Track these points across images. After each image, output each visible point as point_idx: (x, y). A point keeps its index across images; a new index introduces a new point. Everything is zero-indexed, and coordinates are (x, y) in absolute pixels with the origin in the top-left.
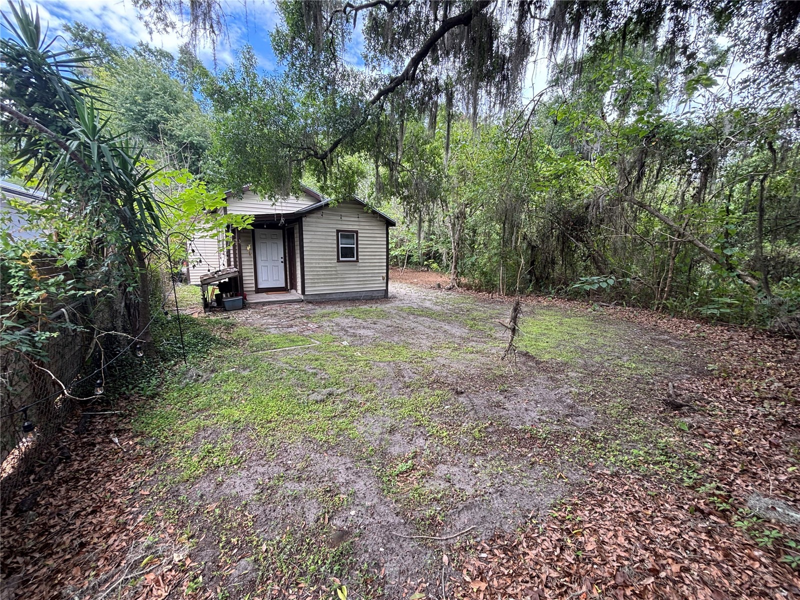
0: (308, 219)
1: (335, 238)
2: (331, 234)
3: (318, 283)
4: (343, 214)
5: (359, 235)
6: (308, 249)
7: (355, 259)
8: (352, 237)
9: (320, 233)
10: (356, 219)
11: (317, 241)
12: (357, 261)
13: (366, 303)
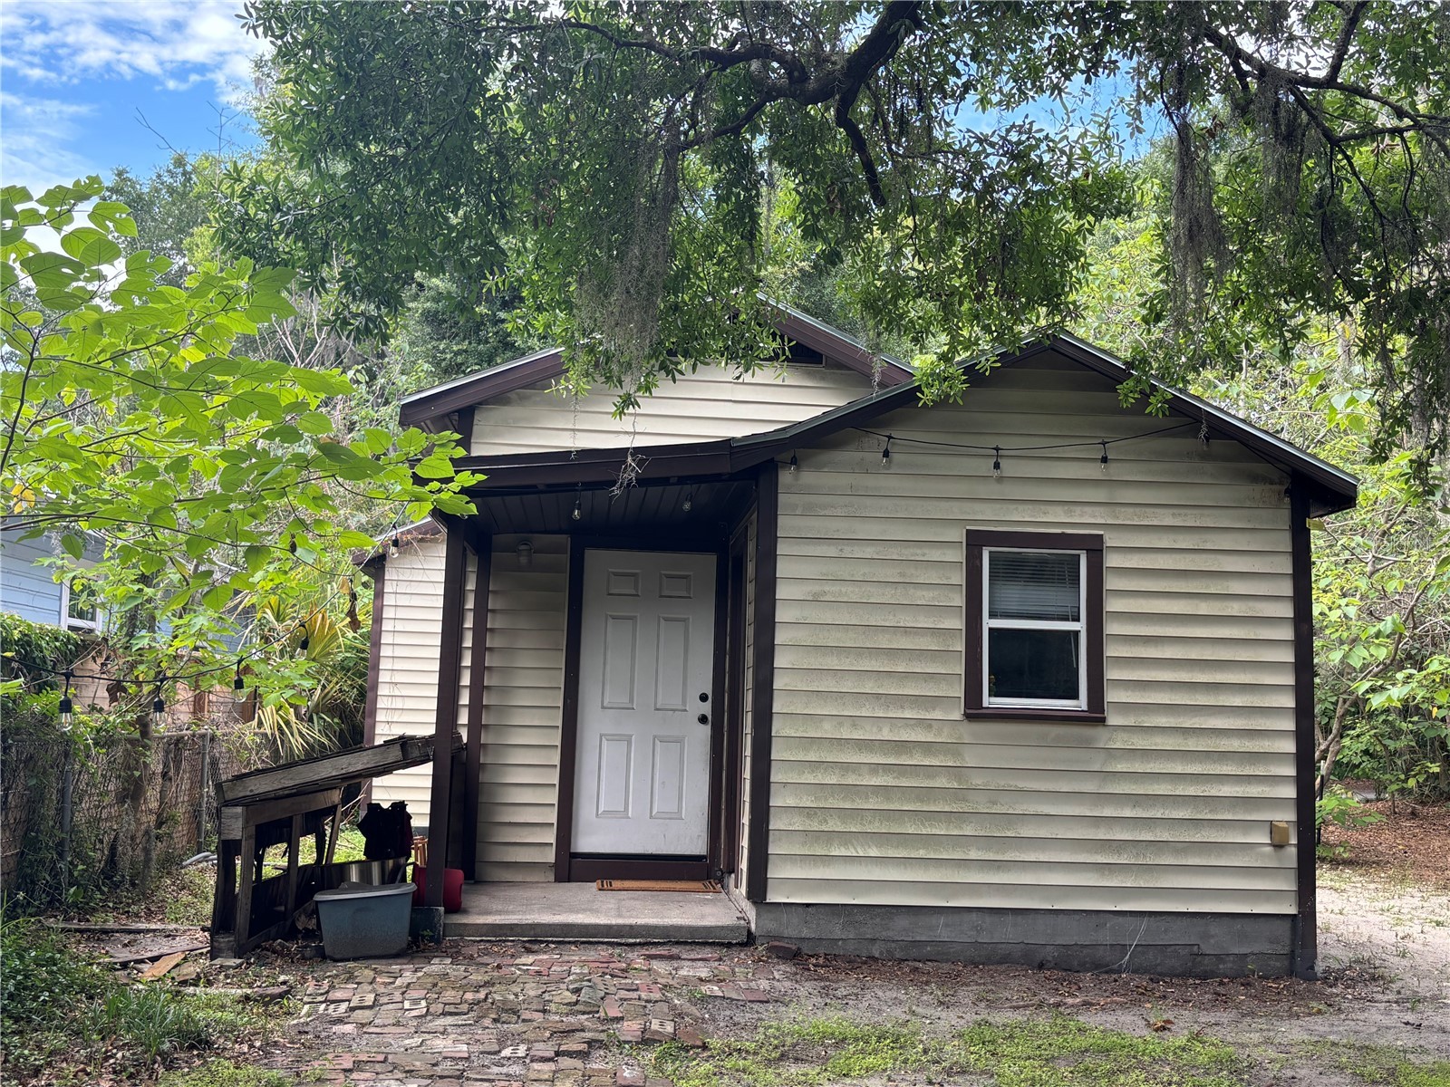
0: (808, 477)
1: (959, 578)
2: (935, 555)
3: (845, 837)
4: (1002, 442)
5: (1111, 560)
6: (802, 636)
7: (1082, 703)
8: (1064, 574)
9: (869, 552)
10: (1095, 471)
11: (853, 593)
12: (1095, 715)
13: (1138, 997)
